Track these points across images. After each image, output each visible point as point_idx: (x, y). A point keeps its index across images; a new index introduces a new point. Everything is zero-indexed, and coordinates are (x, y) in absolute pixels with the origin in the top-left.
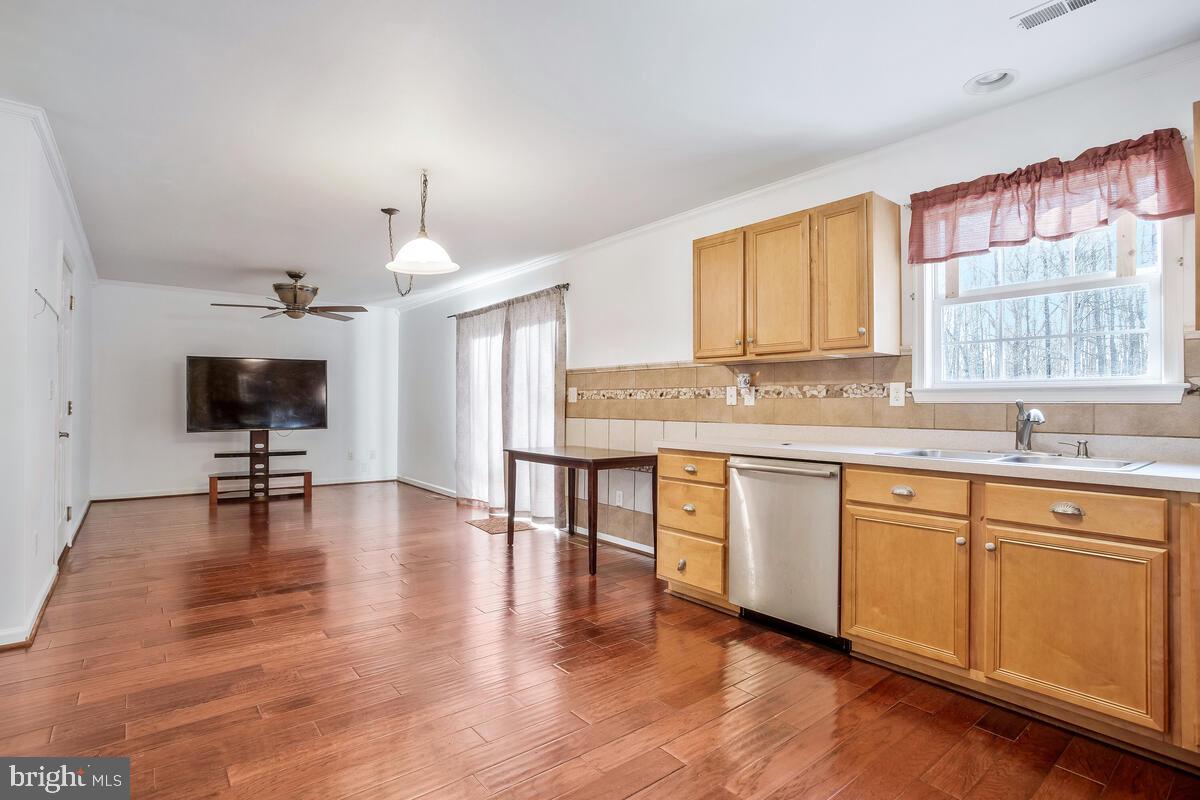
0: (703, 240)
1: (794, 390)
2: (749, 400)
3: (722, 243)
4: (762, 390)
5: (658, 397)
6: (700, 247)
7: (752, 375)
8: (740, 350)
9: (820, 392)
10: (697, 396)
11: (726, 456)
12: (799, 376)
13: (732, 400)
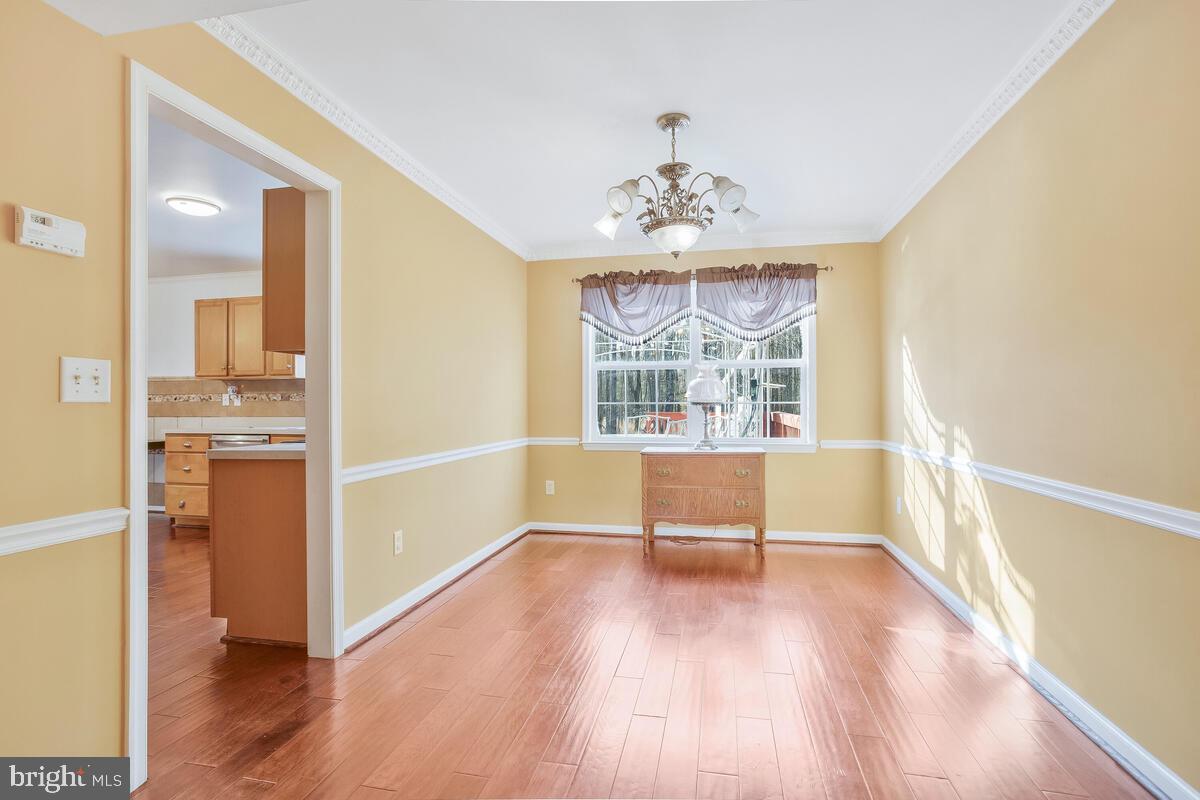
0: (202, 301)
1: (264, 397)
2: (237, 403)
3: (214, 306)
4: (245, 396)
5: (173, 400)
6: (199, 304)
7: (239, 387)
8: (225, 373)
9: (278, 397)
10: (202, 400)
11: (209, 435)
12: (267, 389)
13: (226, 402)
